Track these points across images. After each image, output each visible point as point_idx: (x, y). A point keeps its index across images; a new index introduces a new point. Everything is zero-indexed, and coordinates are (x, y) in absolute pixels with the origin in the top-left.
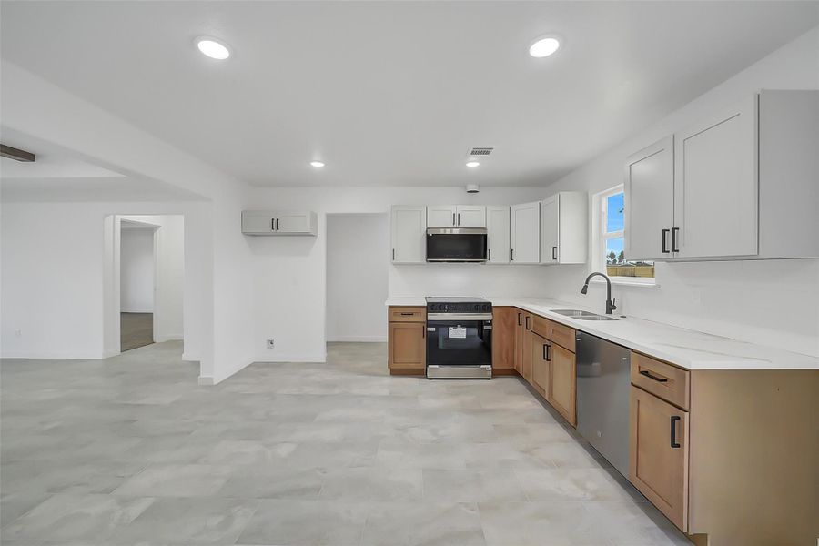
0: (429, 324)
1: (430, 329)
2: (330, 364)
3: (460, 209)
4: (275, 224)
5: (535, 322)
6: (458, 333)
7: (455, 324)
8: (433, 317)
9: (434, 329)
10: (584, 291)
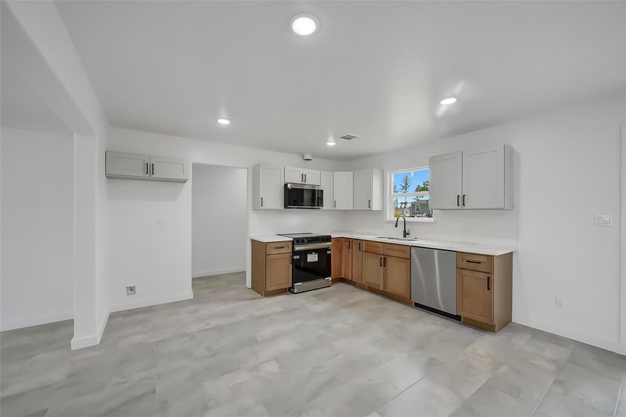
0: (294, 253)
1: (295, 257)
2: (198, 299)
3: (305, 171)
4: (150, 169)
5: (367, 245)
6: (313, 258)
7: (310, 251)
8: (297, 248)
9: (298, 257)
10: (396, 226)
